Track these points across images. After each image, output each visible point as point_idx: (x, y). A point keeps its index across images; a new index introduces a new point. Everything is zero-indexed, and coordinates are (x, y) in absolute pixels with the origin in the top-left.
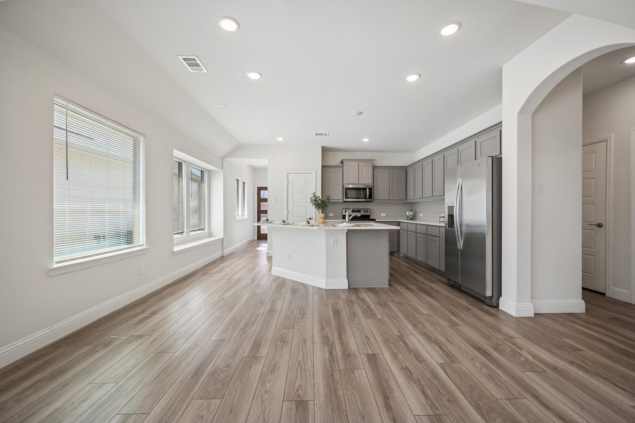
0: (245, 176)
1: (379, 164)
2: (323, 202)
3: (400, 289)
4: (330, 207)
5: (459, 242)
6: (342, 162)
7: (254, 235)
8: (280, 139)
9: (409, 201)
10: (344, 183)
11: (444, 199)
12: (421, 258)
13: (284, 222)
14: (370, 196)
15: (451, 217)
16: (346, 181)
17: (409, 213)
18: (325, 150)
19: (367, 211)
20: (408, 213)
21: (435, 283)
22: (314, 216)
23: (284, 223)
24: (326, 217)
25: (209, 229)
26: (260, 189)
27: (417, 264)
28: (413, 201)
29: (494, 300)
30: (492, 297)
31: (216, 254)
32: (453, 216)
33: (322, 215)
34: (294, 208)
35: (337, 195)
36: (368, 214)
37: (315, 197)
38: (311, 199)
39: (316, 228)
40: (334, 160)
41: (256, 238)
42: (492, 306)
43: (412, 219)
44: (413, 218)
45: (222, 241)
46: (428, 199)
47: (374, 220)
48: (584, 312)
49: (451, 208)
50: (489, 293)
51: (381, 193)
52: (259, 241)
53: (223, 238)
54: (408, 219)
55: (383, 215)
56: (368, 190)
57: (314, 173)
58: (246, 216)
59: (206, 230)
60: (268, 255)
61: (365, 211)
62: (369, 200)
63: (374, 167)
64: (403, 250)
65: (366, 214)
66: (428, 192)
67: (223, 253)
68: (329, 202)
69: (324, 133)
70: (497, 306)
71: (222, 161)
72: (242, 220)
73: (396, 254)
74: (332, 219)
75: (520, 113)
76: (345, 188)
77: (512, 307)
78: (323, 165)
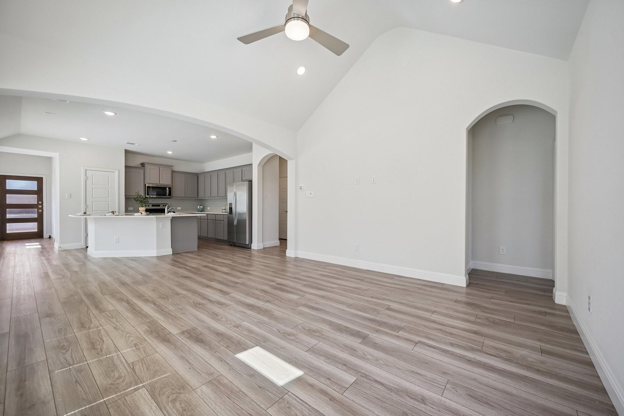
1: (176, 169)
5: (235, 220)
6: (144, 164)
9: (199, 198)
10: (146, 183)
11: (226, 199)
12: (211, 235)
14: (170, 194)
15: (231, 209)
16: (147, 181)
17: (200, 207)
18: (127, 152)
20: (198, 207)
22: (117, 210)
23: (113, 215)
26: (4, 178)
28: (202, 198)
29: (249, 245)
32: (232, 208)
34: (93, 202)
35: (139, 192)
42: (249, 248)
44: (202, 210)
46: (215, 197)
48: (279, 245)
49: (231, 204)
50: (247, 243)
51: (178, 191)
52: (4, 242)
54: (199, 211)
55: (179, 208)
56: (168, 189)
57: (116, 173)
61: (164, 206)
62: (168, 197)
63: (173, 172)
66: (215, 193)
70: (251, 248)
74: (131, 211)
75: (258, 165)
76: (147, 187)
77: (255, 246)
78: (126, 165)
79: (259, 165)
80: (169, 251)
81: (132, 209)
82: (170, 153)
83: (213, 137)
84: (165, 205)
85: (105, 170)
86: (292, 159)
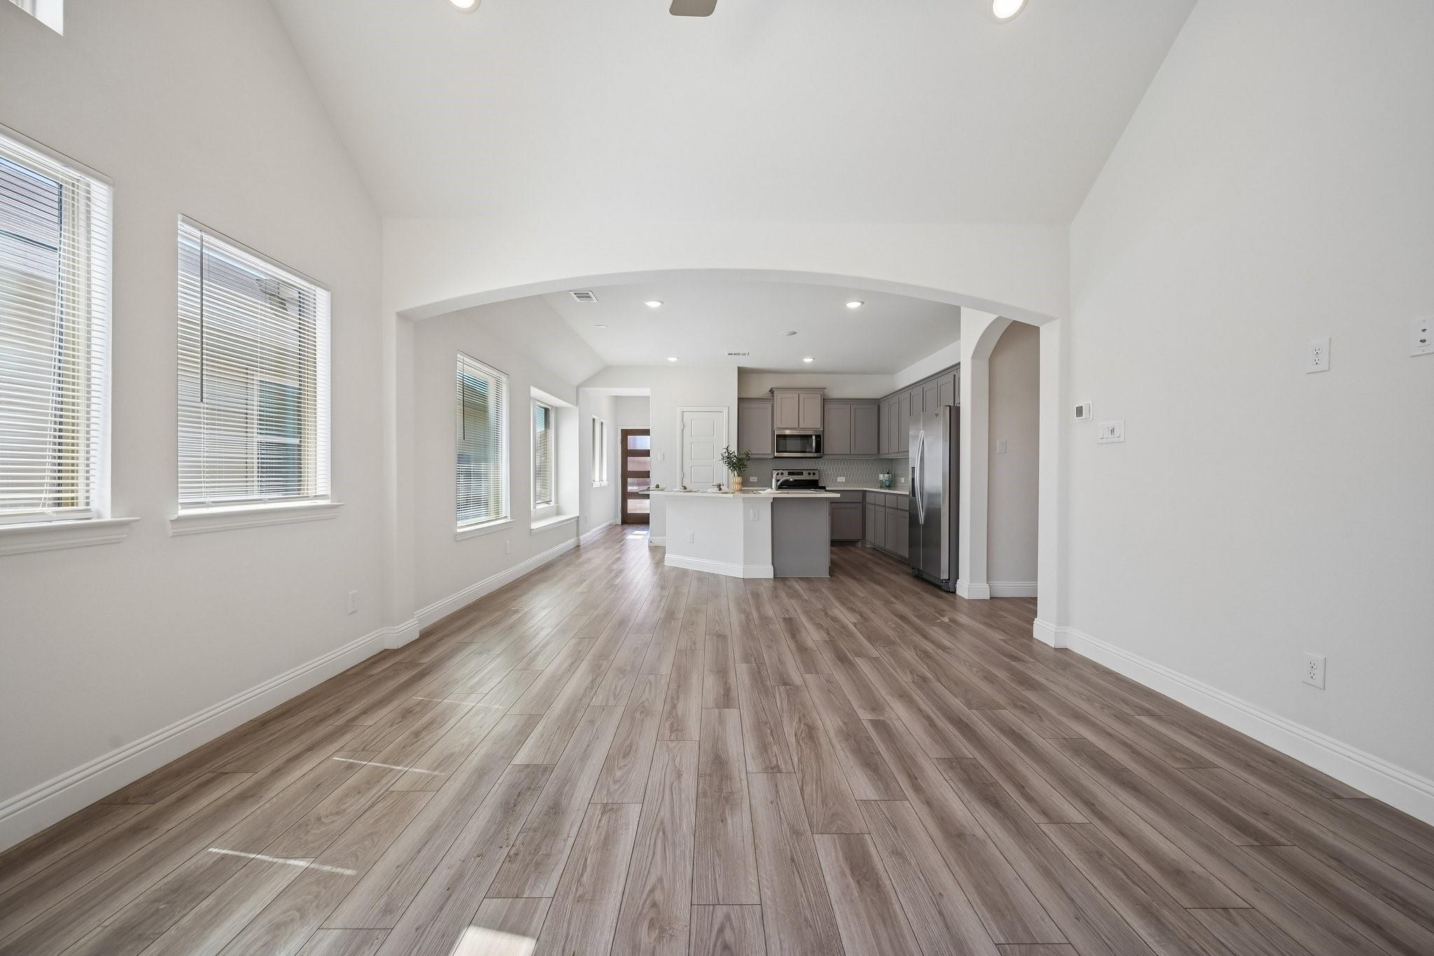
0: (604, 413)
1: (835, 393)
2: (739, 460)
3: (843, 578)
4: (751, 467)
5: (920, 512)
6: (772, 391)
7: (616, 517)
8: (673, 359)
9: (883, 457)
10: (775, 428)
13: (685, 488)
14: (818, 449)
15: (913, 481)
16: (777, 424)
17: (884, 476)
18: (743, 373)
19: (814, 474)
20: (881, 477)
21: (896, 573)
22: (725, 482)
24: (745, 483)
25: (557, 502)
26: (626, 433)
27: (886, 555)
28: (890, 456)
29: (950, 584)
30: (949, 580)
31: (568, 542)
32: (915, 479)
33: (739, 479)
34: (691, 467)
35: (764, 446)
36: (816, 477)
37: (728, 453)
38: (722, 455)
39: (731, 495)
40: (759, 389)
41: (619, 522)
42: (949, 592)
43: (889, 487)
44: (892, 484)
45: (578, 521)
47: (824, 488)
49: (913, 470)
50: (945, 576)
51: (833, 444)
52: (625, 526)
53: (578, 517)
54: (881, 487)
55: (841, 479)
56: (814, 438)
57: (725, 412)
58: (605, 483)
59: (552, 504)
60: (651, 544)
61: (810, 474)
62: (816, 455)
63: (825, 401)
64: (870, 536)
65: (811, 477)
67: (579, 540)
68: (749, 460)
69: (741, 352)
70: (954, 592)
71: (576, 393)
72: (601, 488)
73: (859, 544)
74: (753, 485)
75: (973, 357)
76: (777, 435)
77: (965, 588)
78: (741, 396)
79: (975, 356)
80: (766, 571)
81: (756, 481)
82: (808, 360)
83: (853, 305)
84: (812, 472)
85: (707, 409)
86: (1049, 319)
